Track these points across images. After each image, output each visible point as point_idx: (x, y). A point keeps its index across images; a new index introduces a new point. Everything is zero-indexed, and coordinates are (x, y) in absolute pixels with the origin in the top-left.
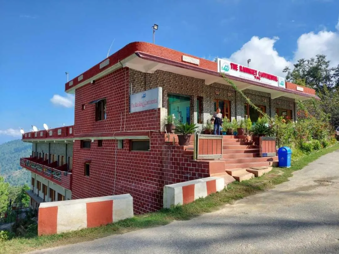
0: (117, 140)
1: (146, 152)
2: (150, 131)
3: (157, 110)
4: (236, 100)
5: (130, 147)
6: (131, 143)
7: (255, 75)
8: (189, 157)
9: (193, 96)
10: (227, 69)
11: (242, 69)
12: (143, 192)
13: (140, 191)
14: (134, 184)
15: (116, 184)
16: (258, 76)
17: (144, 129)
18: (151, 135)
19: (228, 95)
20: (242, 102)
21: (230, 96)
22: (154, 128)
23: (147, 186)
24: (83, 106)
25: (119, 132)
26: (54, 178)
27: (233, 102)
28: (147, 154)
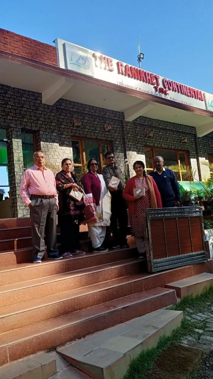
4: (124, 139)
7: (155, 85)
11: (124, 70)
16: (161, 86)
19: (104, 128)
20: (138, 143)
21: (108, 131)
27: (117, 142)
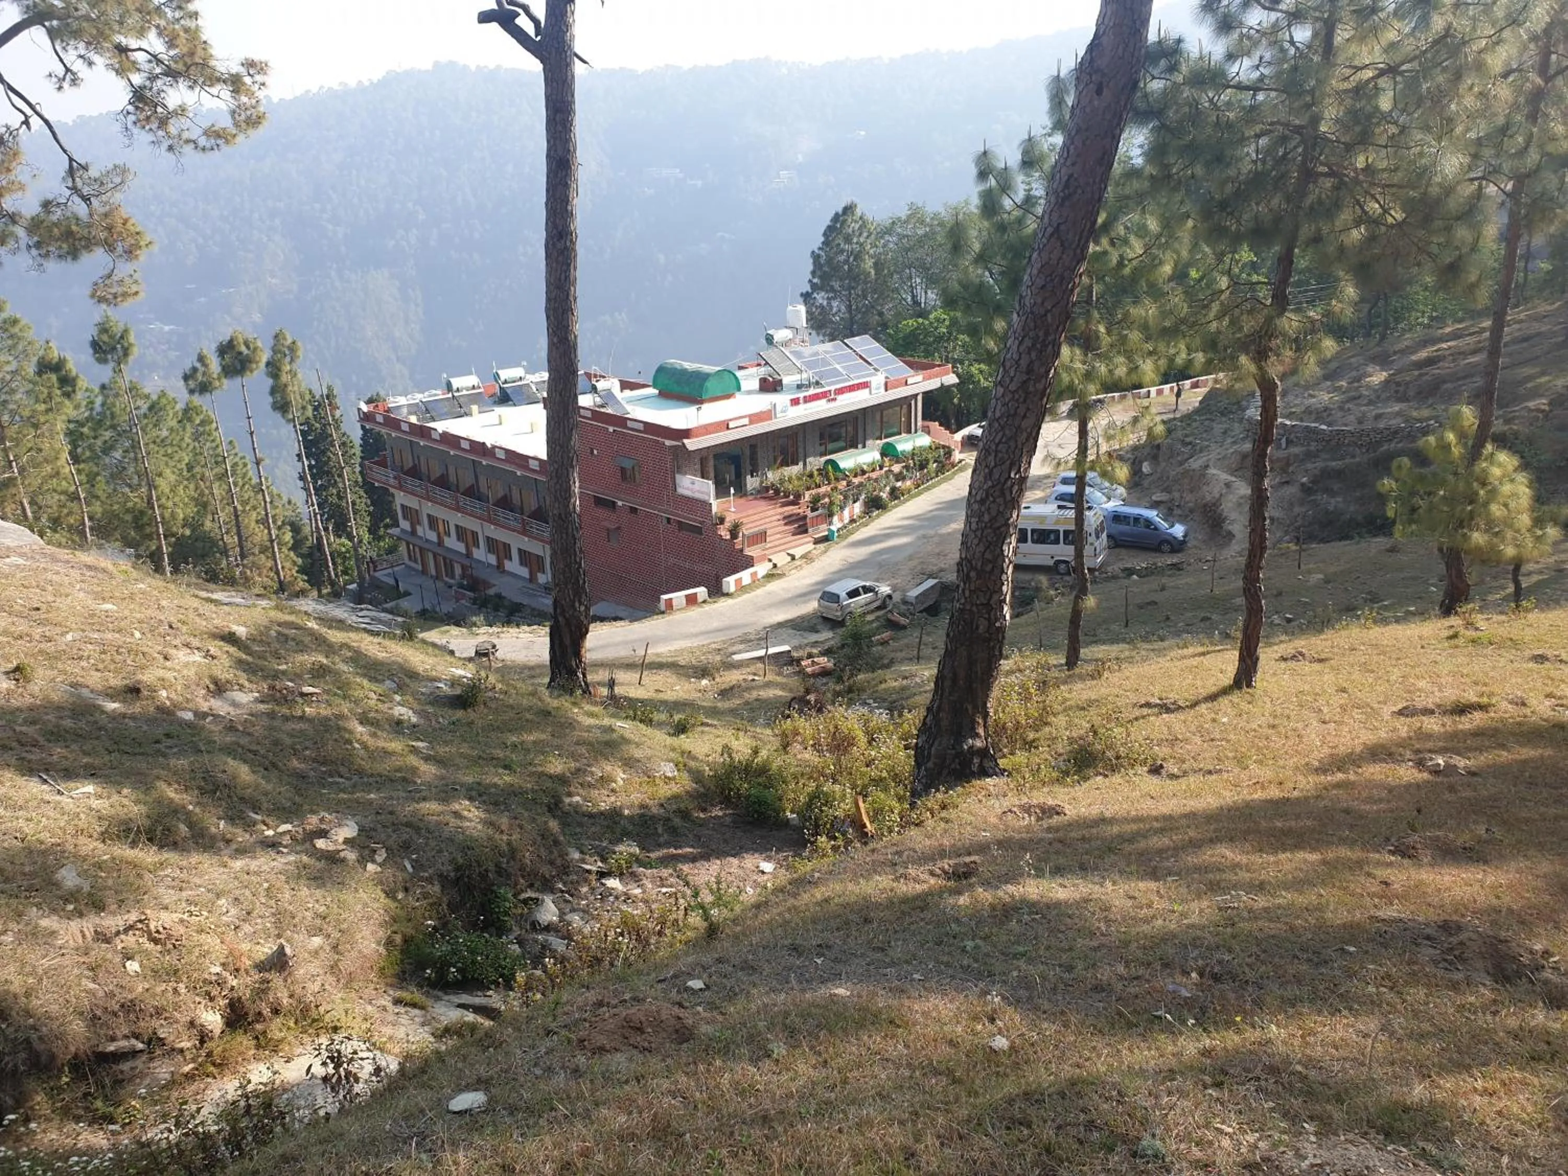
0: (660, 516)
1: (698, 537)
2: (702, 519)
3: (709, 503)
5: (679, 527)
6: (679, 523)
7: (829, 398)
8: (739, 550)
12: (694, 578)
13: (696, 571)
15: (665, 561)
16: (833, 396)
17: (696, 515)
18: (703, 524)
22: (706, 519)
23: (703, 568)
24: (592, 449)
25: (664, 508)
26: (529, 532)
28: (700, 539)
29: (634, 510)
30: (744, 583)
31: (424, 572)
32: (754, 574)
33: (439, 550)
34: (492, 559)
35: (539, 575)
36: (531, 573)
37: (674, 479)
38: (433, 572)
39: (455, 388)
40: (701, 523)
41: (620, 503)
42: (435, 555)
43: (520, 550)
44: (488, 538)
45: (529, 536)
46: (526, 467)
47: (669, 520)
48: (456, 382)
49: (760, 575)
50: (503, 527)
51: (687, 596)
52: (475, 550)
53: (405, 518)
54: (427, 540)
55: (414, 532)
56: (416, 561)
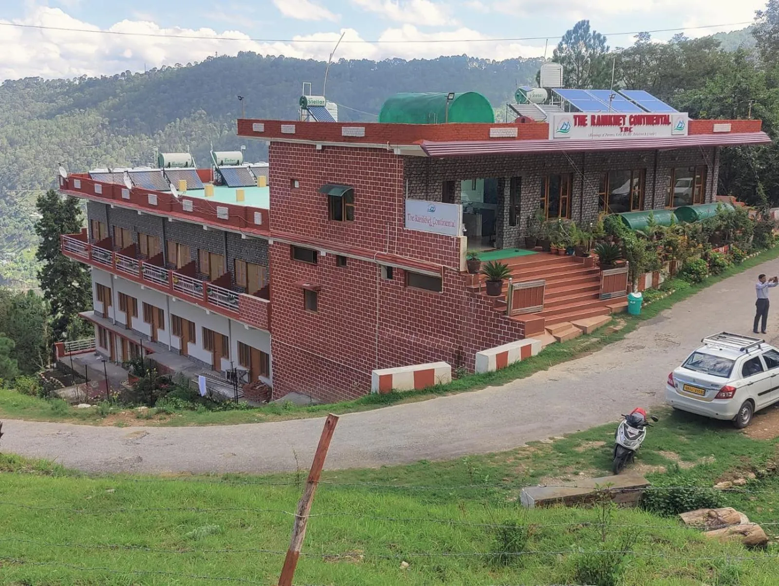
0: (380, 266)
1: (434, 293)
2: (442, 266)
3: (455, 239)
5: (405, 281)
6: (407, 274)
7: (621, 126)
8: (500, 312)
9: (504, 178)
10: (565, 130)
11: (596, 121)
12: (430, 349)
13: (425, 347)
14: (413, 336)
15: (380, 333)
16: (627, 125)
17: (432, 260)
18: (444, 272)
20: (595, 171)
22: (449, 264)
23: (437, 341)
24: (293, 181)
25: (384, 253)
26: (211, 302)
27: (577, 174)
28: (437, 297)
29: (342, 261)
30: (511, 360)
31: (112, 359)
32: (526, 350)
33: (128, 334)
34: (176, 343)
35: (222, 359)
36: (215, 361)
37: (403, 206)
38: (120, 360)
39: (166, 163)
40: (439, 270)
41: (323, 253)
42: (123, 340)
43: (204, 329)
44: (173, 316)
45: (212, 308)
46: (213, 218)
47: (390, 270)
48: (168, 157)
49: (535, 352)
50: (185, 298)
51: (416, 374)
52: (159, 331)
53: (100, 298)
54: (117, 323)
55: (105, 315)
56: (106, 348)
